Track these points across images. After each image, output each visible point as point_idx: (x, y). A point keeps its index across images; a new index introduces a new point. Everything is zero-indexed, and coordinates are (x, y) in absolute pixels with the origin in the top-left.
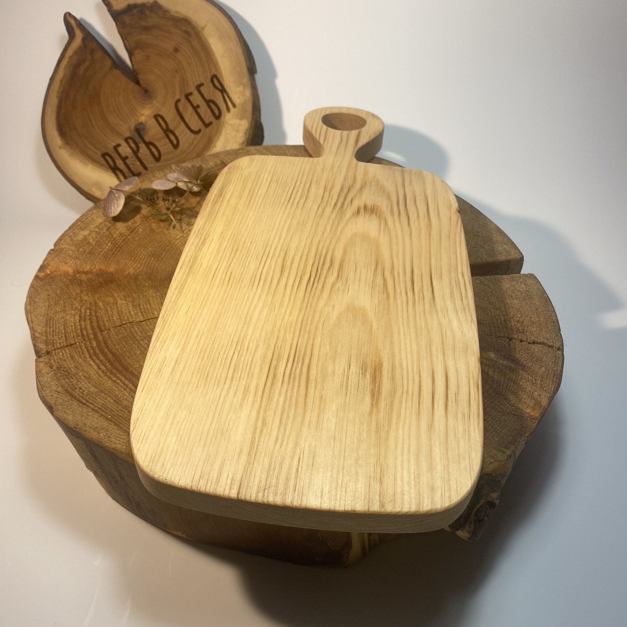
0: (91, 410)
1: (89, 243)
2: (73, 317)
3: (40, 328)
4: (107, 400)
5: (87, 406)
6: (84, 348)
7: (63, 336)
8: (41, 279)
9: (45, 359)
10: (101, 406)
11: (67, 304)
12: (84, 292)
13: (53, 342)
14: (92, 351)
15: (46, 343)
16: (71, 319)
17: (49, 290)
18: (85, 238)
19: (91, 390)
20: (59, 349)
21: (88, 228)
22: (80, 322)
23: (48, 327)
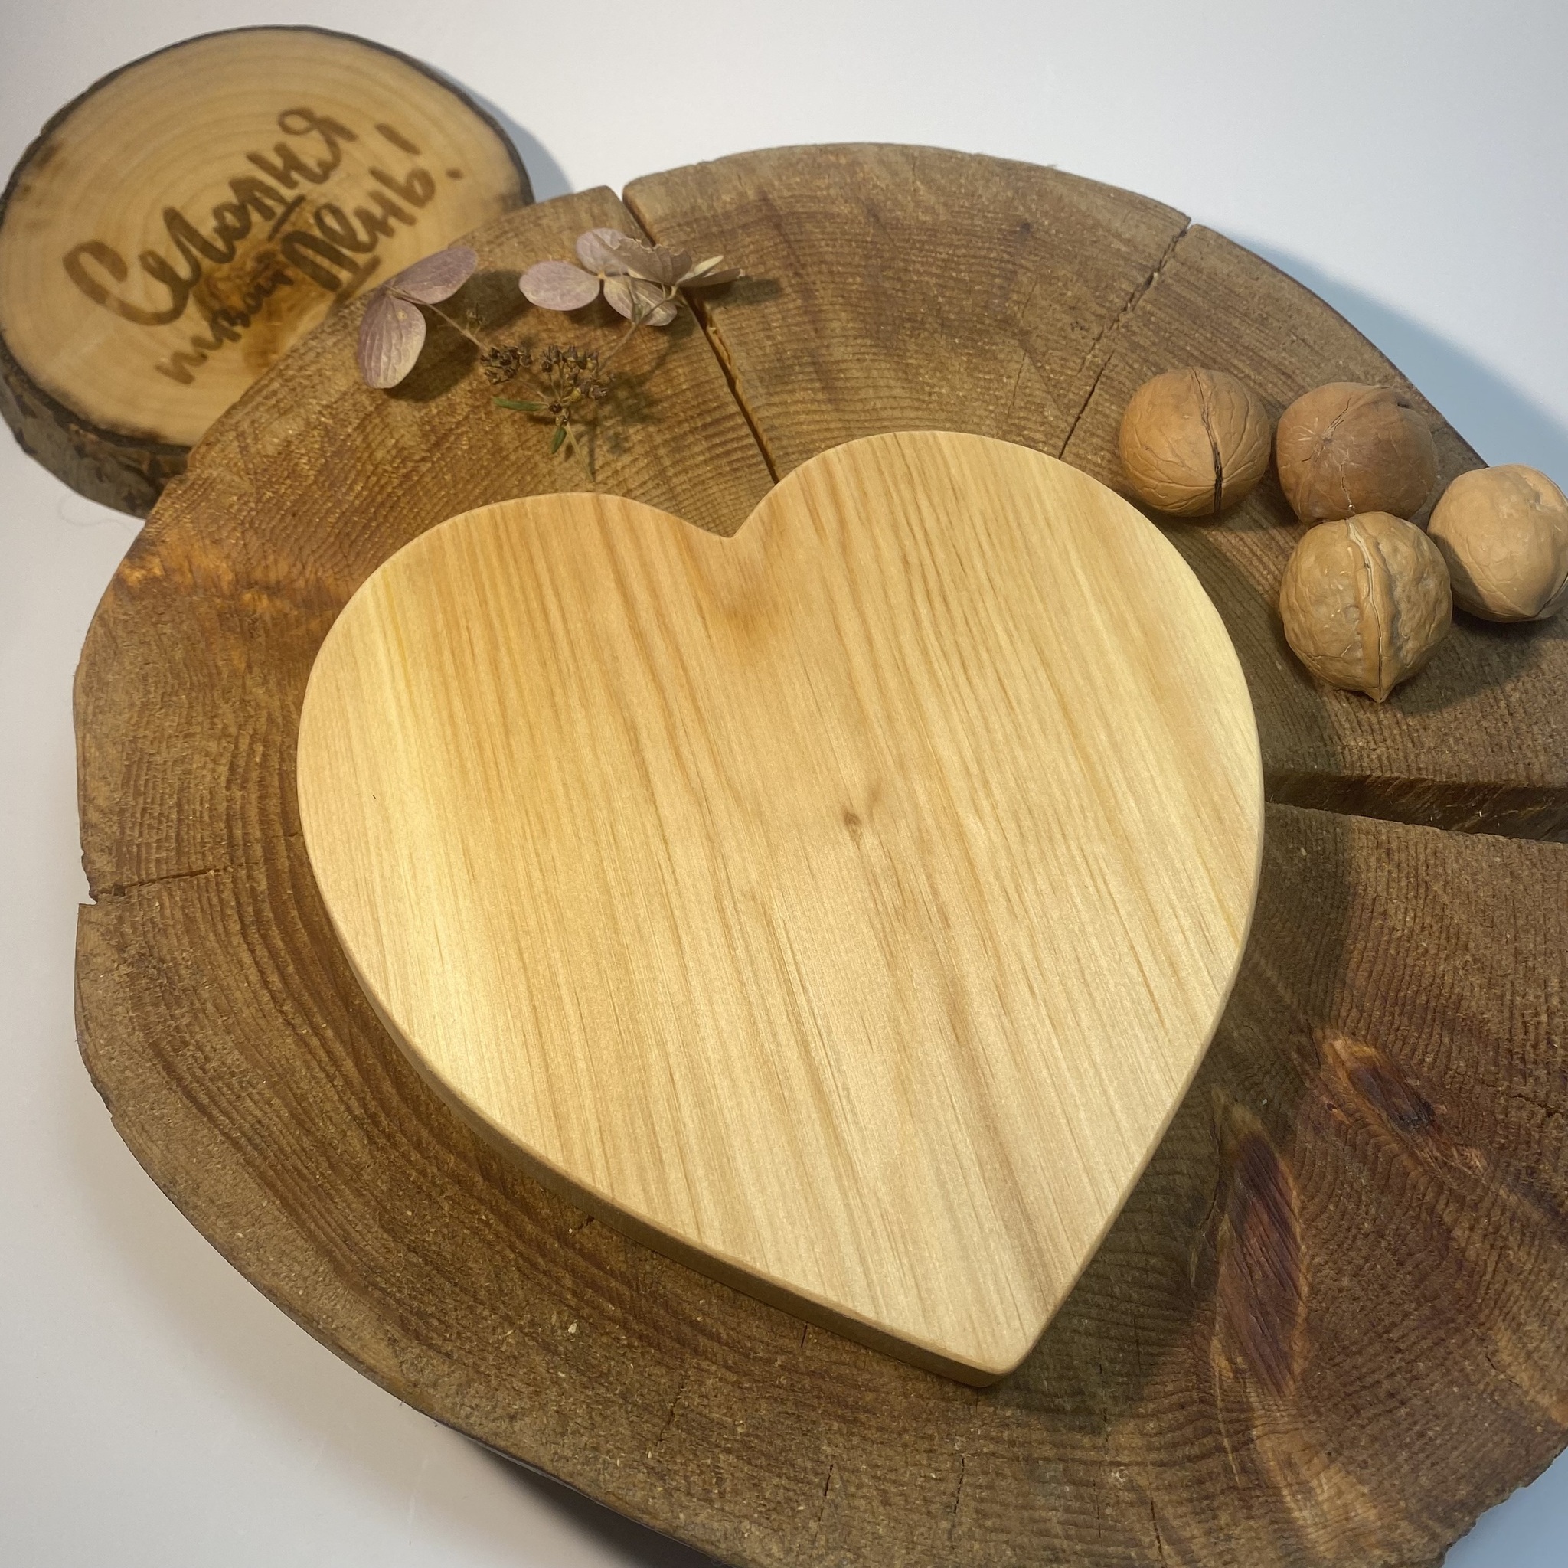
0: (220, 1138)
1: (294, 473)
2: (211, 765)
3: (105, 790)
4: (270, 1105)
5: (212, 1119)
6: (227, 895)
7: (173, 833)
8: (134, 596)
9: (107, 914)
10: (252, 1126)
11: (199, 709)
12: (256, 670)
13: (139, 851)
14: (250, 909)
15: (120, 851)
16: (204, 772)
17: (148, 643)
18: (287, 449)
19: (229, 1062)
20: (153, 881)
21: (302, 411)
22: (228, 788)
23: (131, 791)
